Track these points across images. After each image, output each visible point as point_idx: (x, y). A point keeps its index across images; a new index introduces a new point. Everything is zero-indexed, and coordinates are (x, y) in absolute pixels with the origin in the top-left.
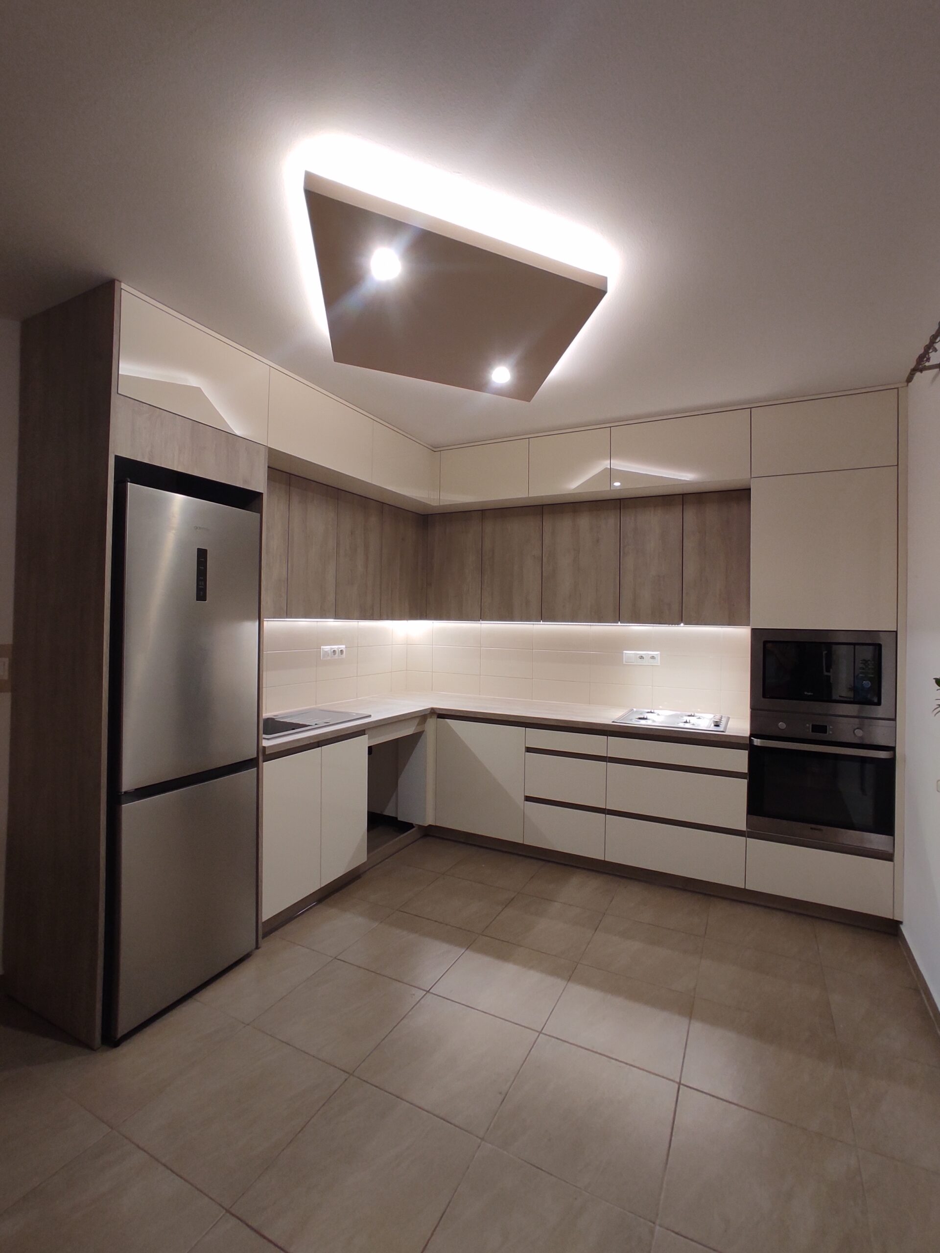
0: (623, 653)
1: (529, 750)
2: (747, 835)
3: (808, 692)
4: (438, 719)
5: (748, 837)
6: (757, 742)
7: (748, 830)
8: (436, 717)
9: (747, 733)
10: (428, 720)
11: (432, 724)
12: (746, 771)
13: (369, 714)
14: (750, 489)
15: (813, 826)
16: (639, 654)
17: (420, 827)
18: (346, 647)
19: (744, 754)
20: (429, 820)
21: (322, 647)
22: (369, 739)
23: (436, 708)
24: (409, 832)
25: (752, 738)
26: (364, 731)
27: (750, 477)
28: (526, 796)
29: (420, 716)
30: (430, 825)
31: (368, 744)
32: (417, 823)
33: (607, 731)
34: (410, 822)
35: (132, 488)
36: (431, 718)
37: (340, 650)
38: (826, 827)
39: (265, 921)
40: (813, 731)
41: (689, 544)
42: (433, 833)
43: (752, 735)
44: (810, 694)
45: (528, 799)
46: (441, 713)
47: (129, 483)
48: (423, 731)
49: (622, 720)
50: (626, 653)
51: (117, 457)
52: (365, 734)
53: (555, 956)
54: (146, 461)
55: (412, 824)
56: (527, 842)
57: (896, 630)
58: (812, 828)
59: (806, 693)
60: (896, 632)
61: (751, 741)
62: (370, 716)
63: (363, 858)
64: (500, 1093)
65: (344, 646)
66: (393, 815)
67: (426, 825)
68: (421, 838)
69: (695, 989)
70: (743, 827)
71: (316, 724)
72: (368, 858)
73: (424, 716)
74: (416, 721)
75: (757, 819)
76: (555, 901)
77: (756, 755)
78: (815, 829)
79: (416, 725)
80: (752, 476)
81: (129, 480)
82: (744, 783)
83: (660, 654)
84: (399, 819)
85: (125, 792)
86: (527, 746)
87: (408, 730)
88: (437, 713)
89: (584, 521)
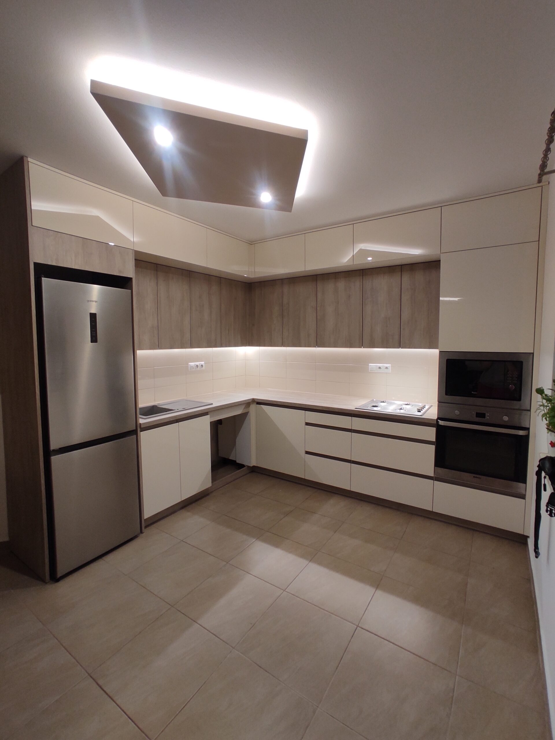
0: (369, 365)
1: (307, 424)
2: (434, 479)
3: (474, 392)
4: (257, 405)
5: (435, 480)
6: (441, 423)
7: (435, 476)
8: (256, 403)
9: (435, 417)
10: (251, 406)
11: (253, 407)
12: (434, 440)
13: (212, 403)
14: (440, 261)
15: (475, 475)
16: (378, 366)
17: (248, 467)
18: (205, 363)
19: (434, 430)
20: (253, 463)
21: (189, 363)
22: (210, 418)
23: (255, 399)
24: (242, 469)
25: (438, 420)
26: (208, 412)
27: (440, 252)
28: (306, 451)
29: (245, 403)
30: (254, 466)
31: (210, 420)
32: (246, 465)
33: (351, 414)
34: (243, 464)
35: (45, 281)
36: (253, 404)
37: (201, 365)
38: (483, 476)
39: (146, 519)
40: (476, 417)
41: (405, 298)
42: (256, 470)
43: (438, 418)
44: (475, 393)
45: (307, 453)
46: (258, 401)
47: (43, 278)
48: (248, 412)
49: (363, 407)
50: (370, 365)
51: (36, 264)
52: (208, 415)
53: (306, 546)
54: (54, 264)
55: (244, 465)
56: (306, 478)
57: (533, 352)
58: (474, 477)
59: (473, 392)
60: (533, 353)
61: (437, 422)
62: (212, 404)
63: (209, 484)
64: (251, 624)
65: (203, 362)
66: (234, 459)
67: (252, 466)
68: (249, 473)
69: (385, 570)
70: (432, 475)
71: (178, 409)
72: (212, 485)
73: (248, 403)
74: (244, 406)
75: (440, 470)
76: (316, 513)
77: (441, 431)
78: (476, 477)
79: (243, 408)
80: (441, 252)
81: (43, 276)
82: (433, 447)
83: (391, 366)
84: (237, 462)
85: (53, 450)
86: (306, 422)
87: (238, 412)
88: (256, 402)
89: (341, 284)
